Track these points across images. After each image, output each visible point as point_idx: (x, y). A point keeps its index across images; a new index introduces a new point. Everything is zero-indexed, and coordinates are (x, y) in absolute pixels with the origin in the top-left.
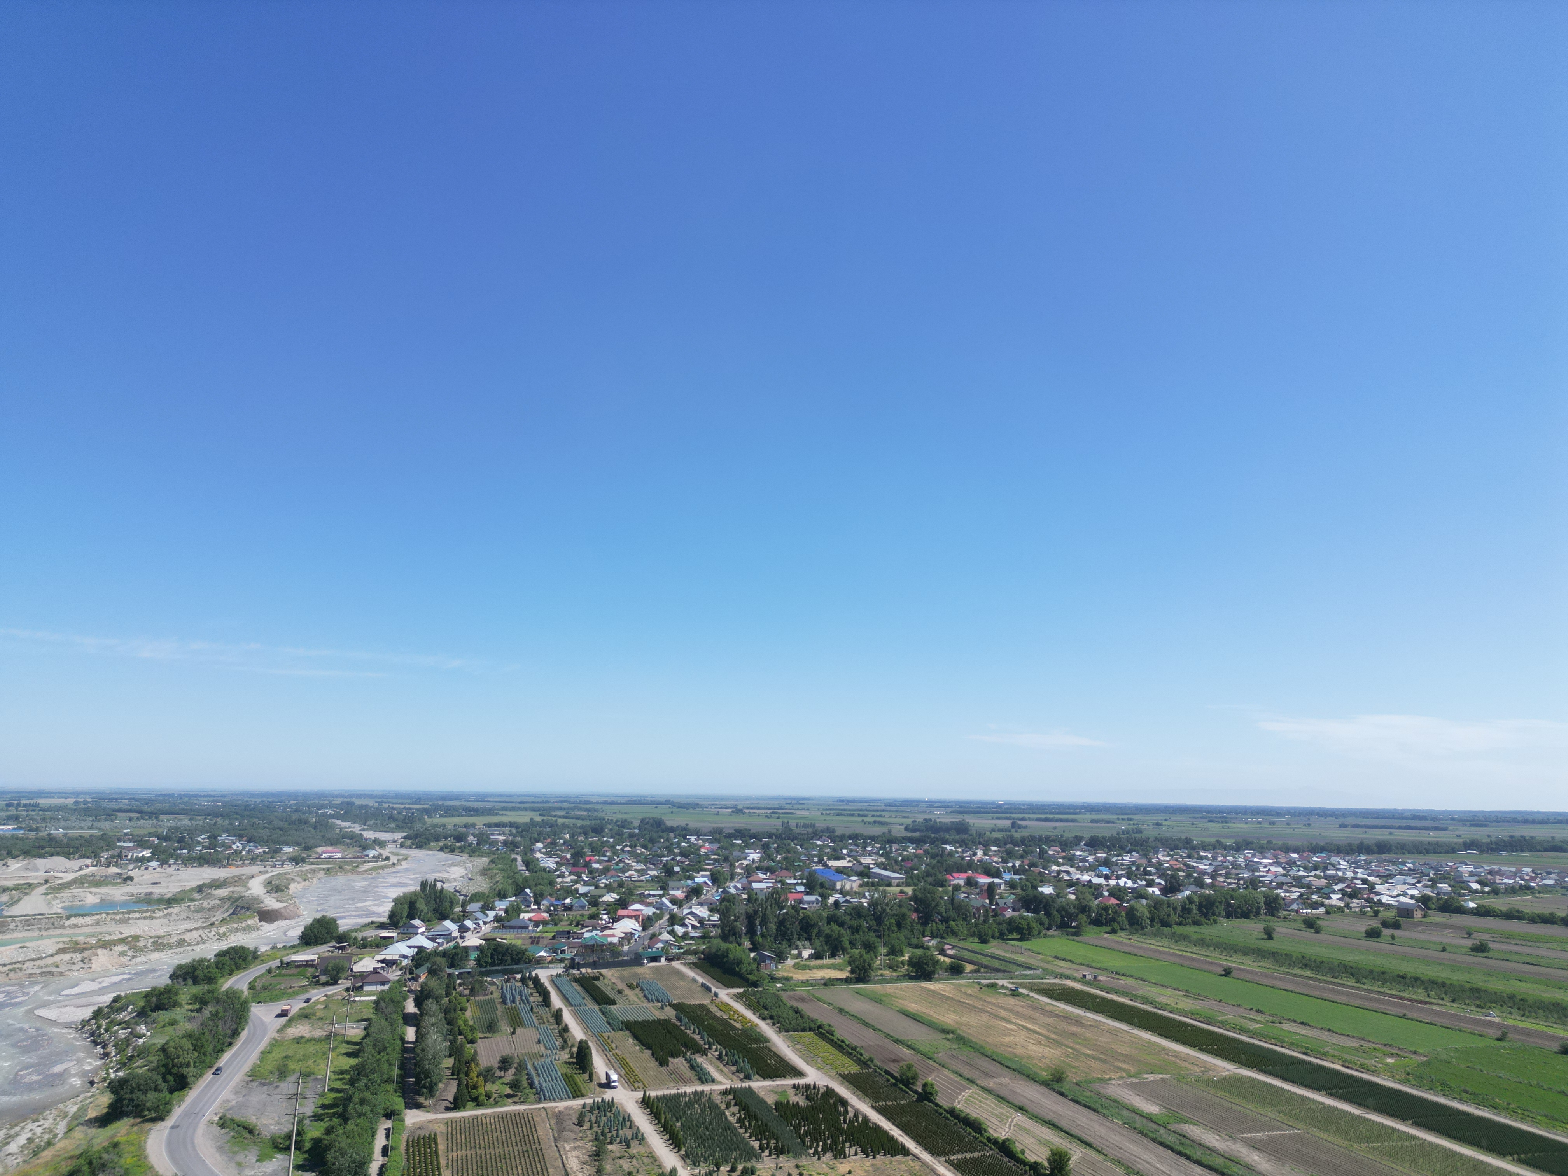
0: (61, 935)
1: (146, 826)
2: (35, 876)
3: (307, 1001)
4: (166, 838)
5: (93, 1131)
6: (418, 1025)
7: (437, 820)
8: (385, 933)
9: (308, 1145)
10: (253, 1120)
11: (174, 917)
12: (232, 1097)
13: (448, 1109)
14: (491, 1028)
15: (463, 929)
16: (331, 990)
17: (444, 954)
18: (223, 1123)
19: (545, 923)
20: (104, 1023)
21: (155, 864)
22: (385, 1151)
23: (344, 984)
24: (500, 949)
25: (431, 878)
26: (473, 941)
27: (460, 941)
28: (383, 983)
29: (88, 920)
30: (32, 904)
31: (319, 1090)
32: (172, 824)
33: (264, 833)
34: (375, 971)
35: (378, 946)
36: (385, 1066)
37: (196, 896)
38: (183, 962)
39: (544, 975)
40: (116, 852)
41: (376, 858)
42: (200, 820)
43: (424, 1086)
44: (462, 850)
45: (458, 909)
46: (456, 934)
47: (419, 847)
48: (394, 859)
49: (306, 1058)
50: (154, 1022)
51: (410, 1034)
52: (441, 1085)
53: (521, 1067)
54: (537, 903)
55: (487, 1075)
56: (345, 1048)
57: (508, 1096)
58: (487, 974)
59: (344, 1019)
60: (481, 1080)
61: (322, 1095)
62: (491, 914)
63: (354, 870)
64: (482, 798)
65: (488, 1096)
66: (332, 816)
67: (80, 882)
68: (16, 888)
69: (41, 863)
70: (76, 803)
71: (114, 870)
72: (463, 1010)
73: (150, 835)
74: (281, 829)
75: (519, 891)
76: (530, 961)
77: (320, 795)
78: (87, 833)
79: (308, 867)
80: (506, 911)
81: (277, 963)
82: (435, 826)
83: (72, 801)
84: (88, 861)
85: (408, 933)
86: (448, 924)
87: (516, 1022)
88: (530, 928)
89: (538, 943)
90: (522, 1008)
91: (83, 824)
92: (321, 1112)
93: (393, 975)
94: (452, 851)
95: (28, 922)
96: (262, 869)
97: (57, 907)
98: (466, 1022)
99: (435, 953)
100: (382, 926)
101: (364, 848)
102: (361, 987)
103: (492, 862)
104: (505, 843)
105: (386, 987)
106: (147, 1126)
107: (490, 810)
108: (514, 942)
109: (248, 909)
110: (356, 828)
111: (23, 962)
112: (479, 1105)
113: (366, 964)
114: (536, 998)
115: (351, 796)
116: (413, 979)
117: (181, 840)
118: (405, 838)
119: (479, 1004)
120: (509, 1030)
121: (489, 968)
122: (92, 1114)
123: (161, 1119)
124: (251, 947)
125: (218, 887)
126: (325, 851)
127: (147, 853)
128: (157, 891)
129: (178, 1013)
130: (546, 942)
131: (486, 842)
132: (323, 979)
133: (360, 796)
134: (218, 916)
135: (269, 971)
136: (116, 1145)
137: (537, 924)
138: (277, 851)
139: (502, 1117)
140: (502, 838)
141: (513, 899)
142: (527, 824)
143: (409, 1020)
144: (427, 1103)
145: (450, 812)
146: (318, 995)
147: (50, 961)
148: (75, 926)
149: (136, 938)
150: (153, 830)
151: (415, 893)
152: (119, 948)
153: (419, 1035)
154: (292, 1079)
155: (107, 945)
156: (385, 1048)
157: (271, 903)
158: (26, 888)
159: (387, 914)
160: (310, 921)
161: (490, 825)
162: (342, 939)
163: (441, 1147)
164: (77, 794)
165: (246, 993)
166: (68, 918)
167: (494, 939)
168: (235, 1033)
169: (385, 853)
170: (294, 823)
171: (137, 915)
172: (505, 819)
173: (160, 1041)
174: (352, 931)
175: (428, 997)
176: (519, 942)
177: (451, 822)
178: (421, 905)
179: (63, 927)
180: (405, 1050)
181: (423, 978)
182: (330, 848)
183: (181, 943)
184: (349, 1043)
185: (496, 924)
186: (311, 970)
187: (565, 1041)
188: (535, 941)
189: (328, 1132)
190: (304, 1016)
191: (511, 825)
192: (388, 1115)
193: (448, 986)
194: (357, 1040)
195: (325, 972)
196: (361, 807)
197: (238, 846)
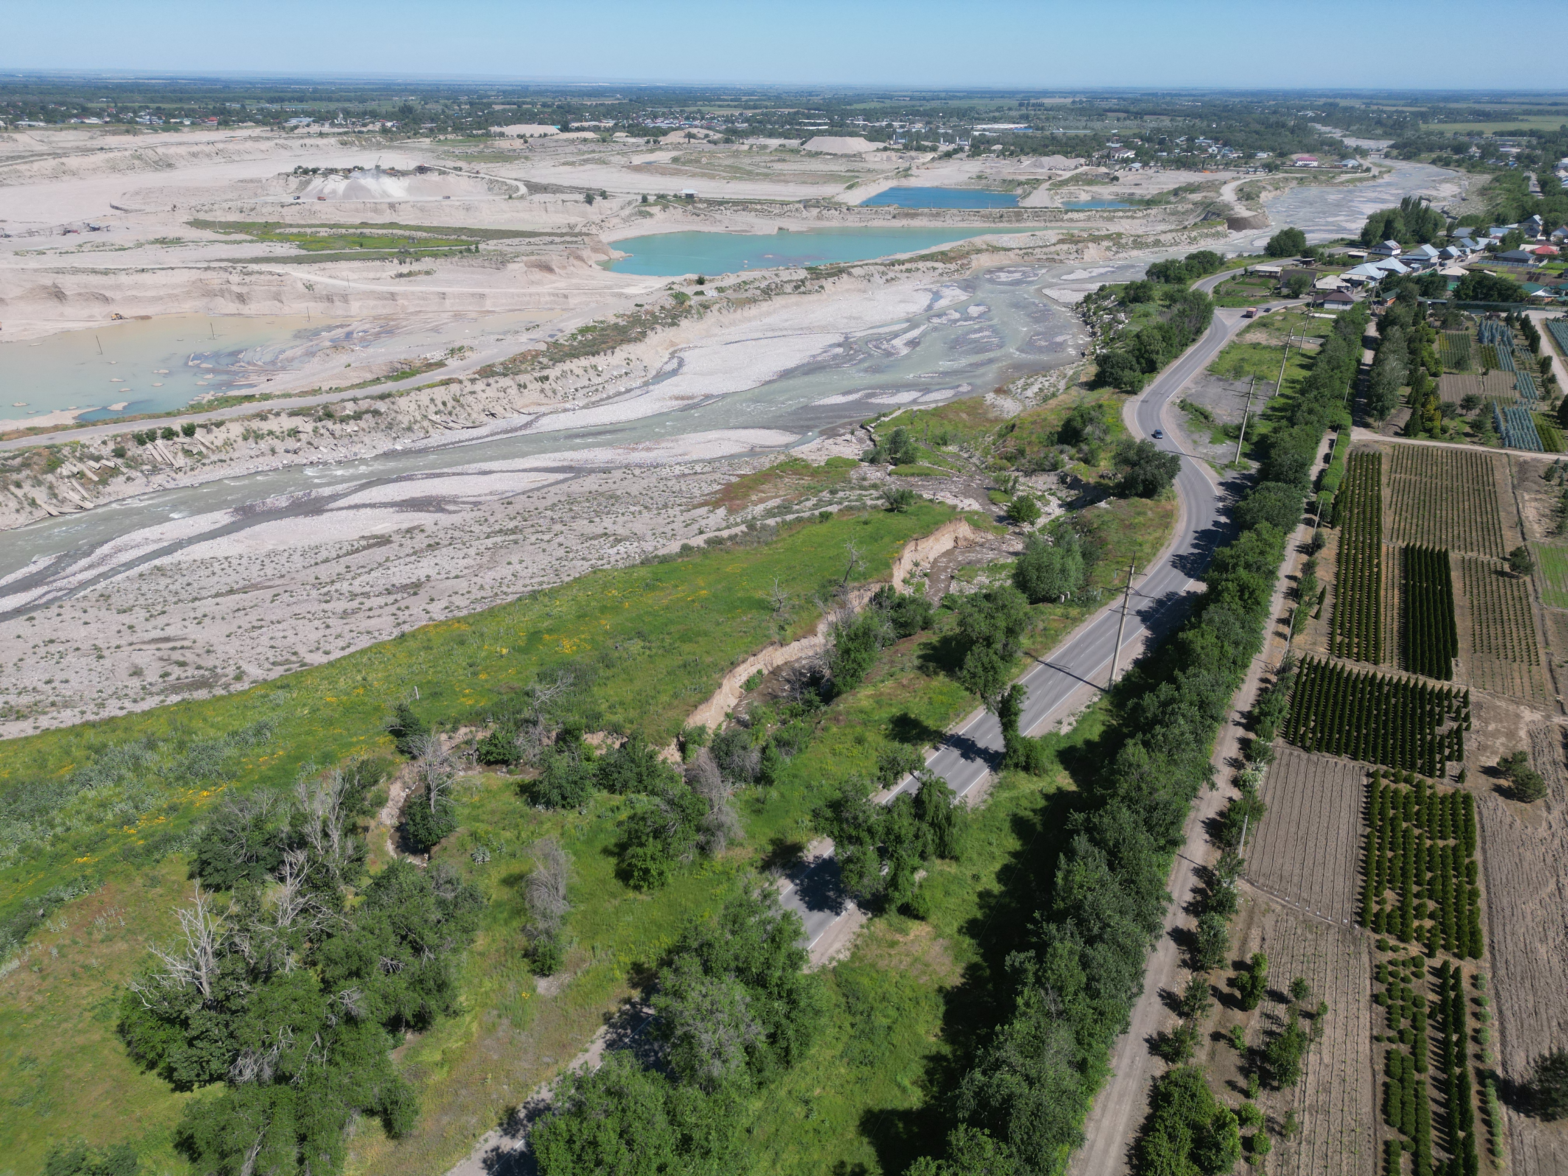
0: (1061, 228)
1: (1132, 126)
2: (1042, 173)
3: (1267, 310)
4: (1149, 140)
5: (1084, 392)
6: (1377, 350)
7: (1434, 126)
8: (1354, 252)
9: (1255, 439)
10: (1208, 408)
11: (1152, 218)
12: (1192, 386)
13: (1397, 434)
14: (1460, 364)
15: (1445, 256)
16: (1291, 303)
17: (1419, 280)
18: (1184, 406)
19: (1552, 258)
20: (1093, 307)
21: (1137, 165)
22: (1327, 458)
23: (1305, 299)
24: (1486, 282)
25: (1416, 194)
26: (1454, 269)
27: (1439, 269)
28: (1345, 303)
29: (1081, 216)
30: (1039, 198)
31: (1270, 393)
32: (1154, 125)
33: (1240, 137)
34: (1339, 290)
35: (1344, 265)
36: (1337, 383)
37: (1172, 199)
38: (1158, 261)
39: (1536, 317)
40: (1105, 152)
41: (1355, 169)
42: (1180, 122)
43: (1375, 409)
44: (1459, 164)
45: (1442, 233)
46: (1435, 260)
47: (1407, 157)
48: (1375, 171)
49: (1260, 363)
50: (1131, 311)
51: (1368, 356)
52: (1393, 411)
53: (1488, 409)
54: (1547, 232)
55: (1447, 410)
56: (1298, 360)
57: (1467, 435)
58: (1466, 307)
59: (1302, 332)
60: (1438, 414)
61: (1272, 398)
62: (1483, 242)
63: (1329, 182)
64: (1498, 97)
65: (1444, 430)
66: (1313, 120)
67: (1076, 180)
68: (1028, 182)
69: (1045, 159)
70: (1074, 102)
71: (1103, 170)
72: (1430, 341)
73: (1135, 136)
74: (1257, 133)
75: (1525, 217)
76: (1522, 300)
77: (1301, 95)
78: (1082, 132)
79: (1281, 175)
80: (1503, 240)
81: (1241, 271)
82: (1429, 134)
83: (1070, 100)
84: (1082, 161)
85: (1381, 253)
86: (1428, 248)
87: (1490, 362)
88: (1531, 262)
89: (1537, 280)
90: (1501, 350)
91: (1078, 124)
92: (1270, 412)
93: (1358, 296)
94: (1446, 163)
95: (1038, 213)
96: (1235, 175)
97: (1058, 203)
98: (1431, 354)
99: (1408, 278)
100: (1352, 244)
101: (1344, 157)
102: (1322, 304)
103: (1496, 180)
104: (1518, 157)
105: (1348, 307)
106: (1124, 396)
107: (1506, 114)
108: (1505, 276)
109: (1219, 215)
110: (1337, 134)
111: (1034, 248)
112: (1432, 436)
113: (1330, 282)
114: (1520, 341)
115: (1336, 96)
116: (1378, 303)
117: (1161, 142)
118: (1392, 147)
119: (1449, 338)
120: (1481, 370)
121: (1468, 301)
122: (1083, 379)
123: (1134, 392)
124: (1219, 253)
125: (1192, 191)
126: (1300, 159)
127: (1131, 154)
128: (1138, 191)
129: (1152, 307)
130: (1548, 280)
131: (1493, 155)
132: (1285, 291)
133: (1344, 96)
134: (1191, 221)
135: (1234, 278)
136: (1100, 406)
137: (1540, 258)
138: (1251, 156)
139: (1456, 453)
140: (1515, 150)
141: (1515, 226)
142: (1554, 133)
143: (1368, 342)
144: (1376, 424)
145: (1452, 116)
146: (1278, 306)
147: (1053, 249)
148: (1071, 220)
149: (1119, 235)
150: (1137, 131)
151: (1394, 211)
152: (1105, 243)
153: (1377, 360)
154: (1247, 379)
155: (1096, 239)
156: (1339, 367)
157: (1241, 211)
158: (1035, 183)
159: (1359, 231)
160: (1276, 232)
161: (1502, 134)
162: (1308, 253)
163: (1385, 467)
164: (1073, 93)
165: (1211, 296)
166: (1066, 212)
167: (1481, 271)
168: (1199, 331)
169: (1366, 163)
170: (1271, 126)
171: (1121, 214)
172: (1525, 126)
173: (1136, 329)
174: (1319, 246)
175: (1393, 323)
176: (1511, 277)
177: (1450, 129)
178: (1399, 225)
179: (1062, 220)
180: (1360, 371)
181: (1389, 304)
182: (1306, 156)
183: (1157, 243)
184: (1303, 355)
185: (1487, 254)
186: (1273, 281)
187: (1548, 392)
188: (1533, 277)
189: (1276, 430)
190: (1263, 324)
191: (1532, 133)
192: (1334, 428)
193: (1416, 315)
194: (1312, 354)
195: (1287, 285)
196: (1345, 109)
197: (1213, 150)
